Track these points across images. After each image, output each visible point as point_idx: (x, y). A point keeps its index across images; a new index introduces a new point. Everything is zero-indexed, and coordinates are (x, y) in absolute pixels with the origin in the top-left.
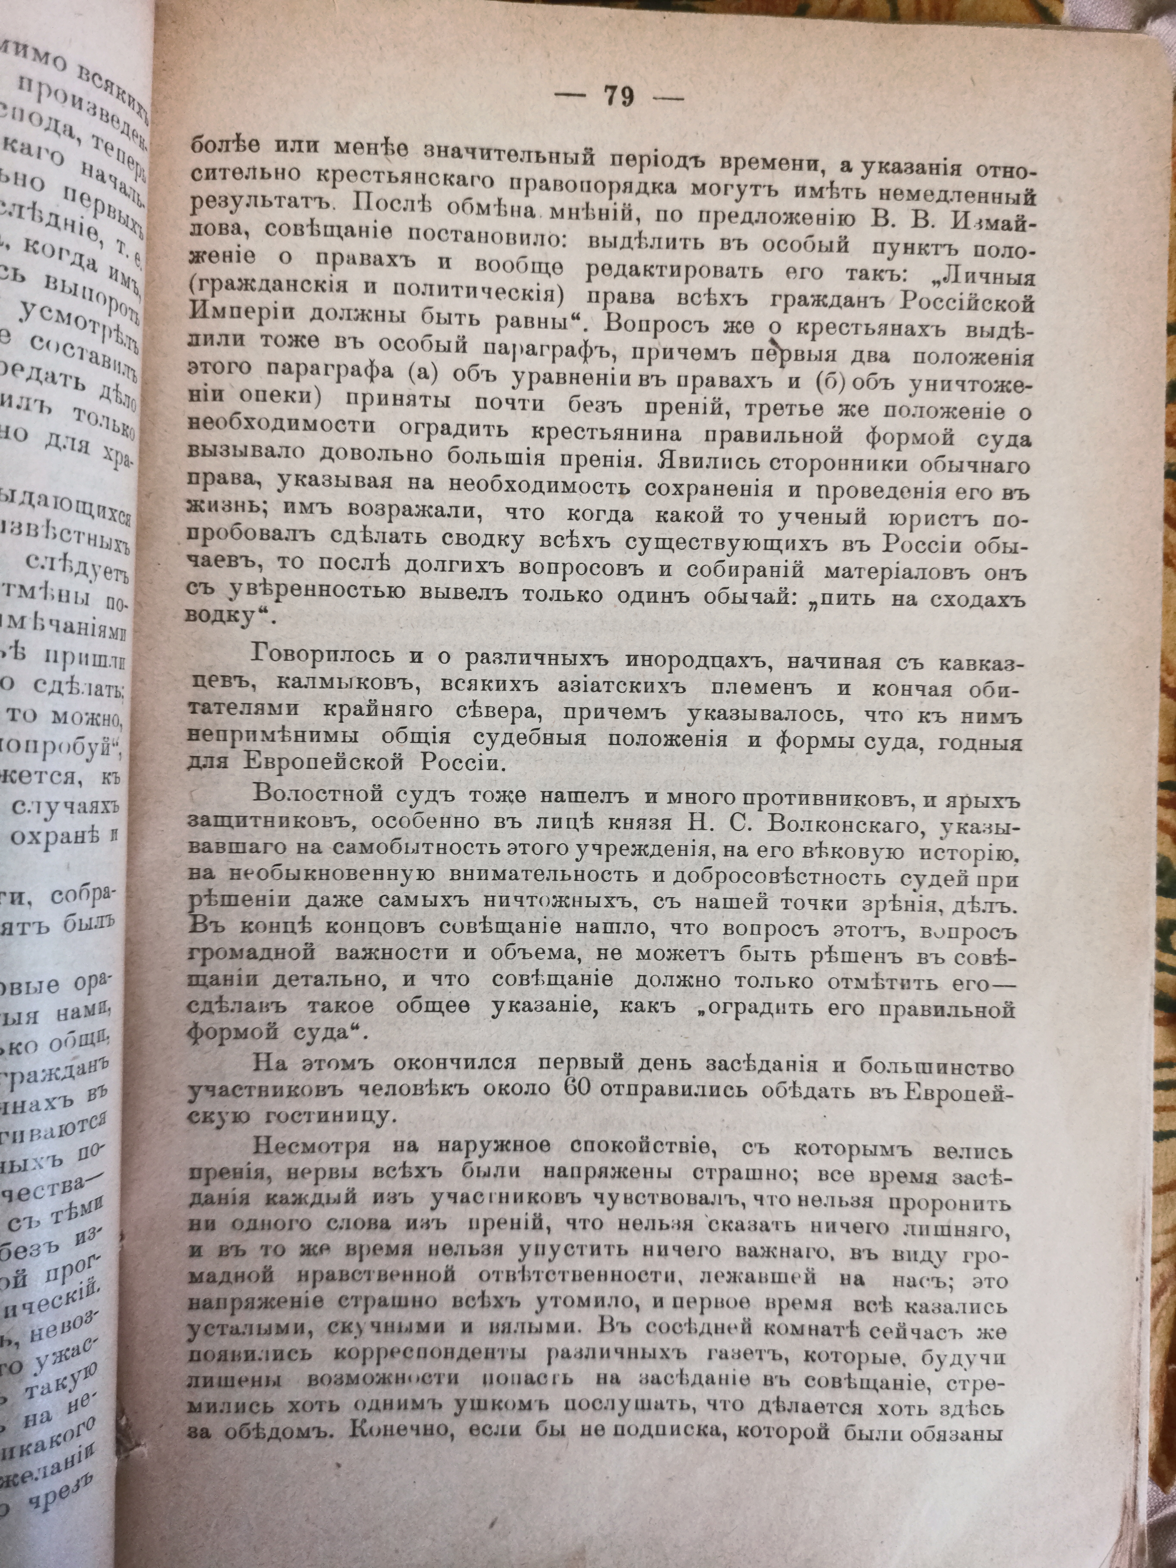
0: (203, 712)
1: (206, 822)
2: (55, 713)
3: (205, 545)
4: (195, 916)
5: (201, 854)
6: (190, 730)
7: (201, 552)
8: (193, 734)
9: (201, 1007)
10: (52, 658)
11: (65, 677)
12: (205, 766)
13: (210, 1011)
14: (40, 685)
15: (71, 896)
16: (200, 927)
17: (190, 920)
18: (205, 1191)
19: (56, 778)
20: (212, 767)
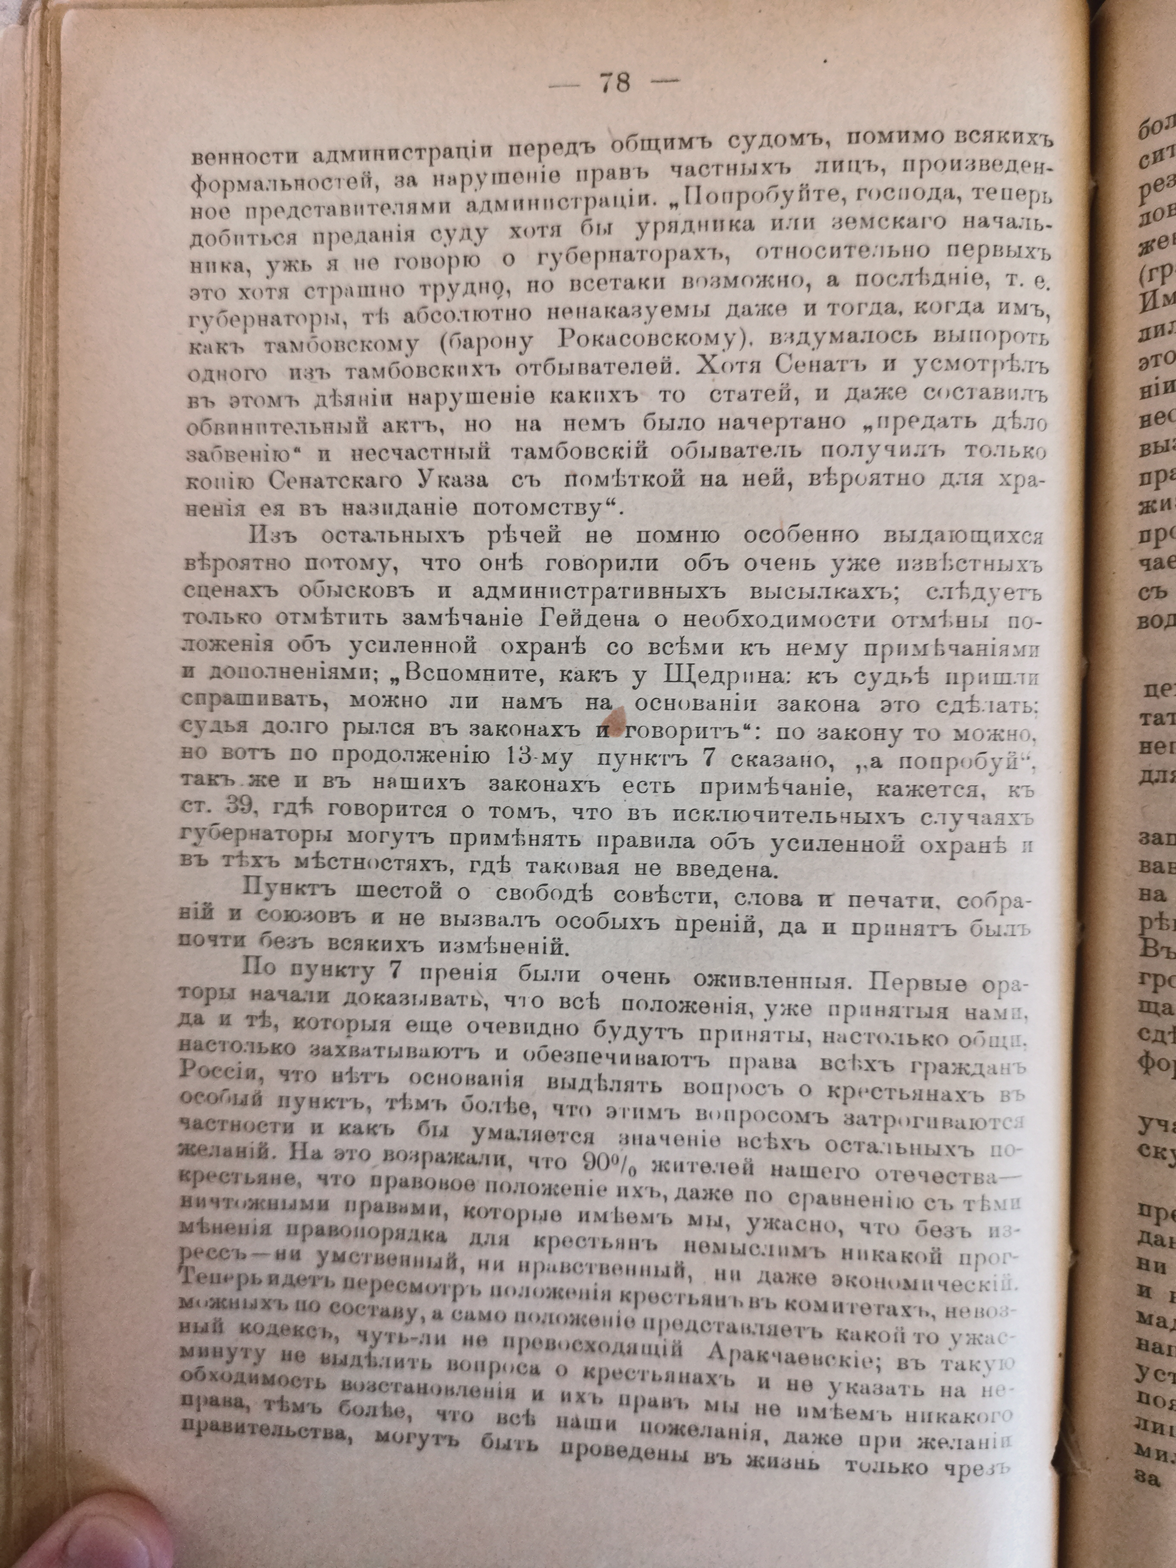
0: (1155, 723)
1: (1158, 840)
2: (957, 731)
3: (1157, 547)
4: (1145, 940)
5: (1152, 874)
6: (1142, 743)
7: (1153, 554)
8: (1146, 747)
9: (1153, 1036)
10: (952, 680)
11: (965, 697)
12: (1157, 781)
13: (1163, 1041)
14: (942, 705)
15: (977, 903)
16: (1151, 952)
17: (1141, 943)
18: (1155, 1230)
19: (959, 792)
20: (1165, 781)
